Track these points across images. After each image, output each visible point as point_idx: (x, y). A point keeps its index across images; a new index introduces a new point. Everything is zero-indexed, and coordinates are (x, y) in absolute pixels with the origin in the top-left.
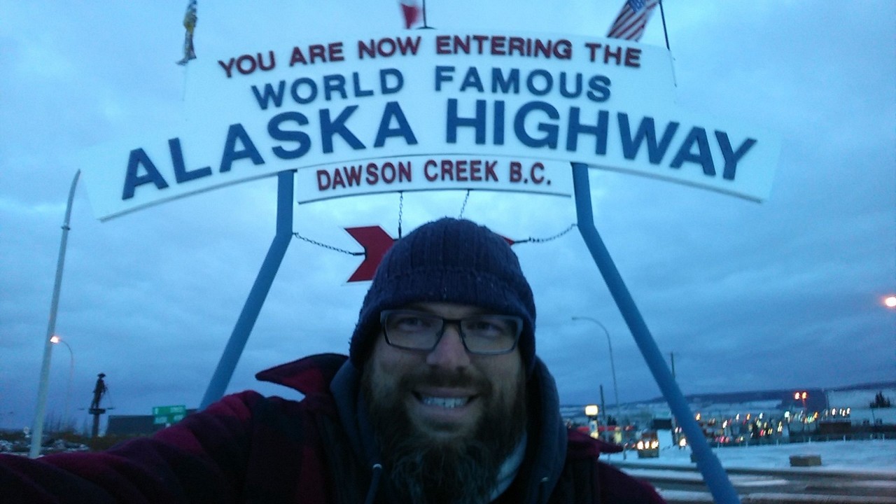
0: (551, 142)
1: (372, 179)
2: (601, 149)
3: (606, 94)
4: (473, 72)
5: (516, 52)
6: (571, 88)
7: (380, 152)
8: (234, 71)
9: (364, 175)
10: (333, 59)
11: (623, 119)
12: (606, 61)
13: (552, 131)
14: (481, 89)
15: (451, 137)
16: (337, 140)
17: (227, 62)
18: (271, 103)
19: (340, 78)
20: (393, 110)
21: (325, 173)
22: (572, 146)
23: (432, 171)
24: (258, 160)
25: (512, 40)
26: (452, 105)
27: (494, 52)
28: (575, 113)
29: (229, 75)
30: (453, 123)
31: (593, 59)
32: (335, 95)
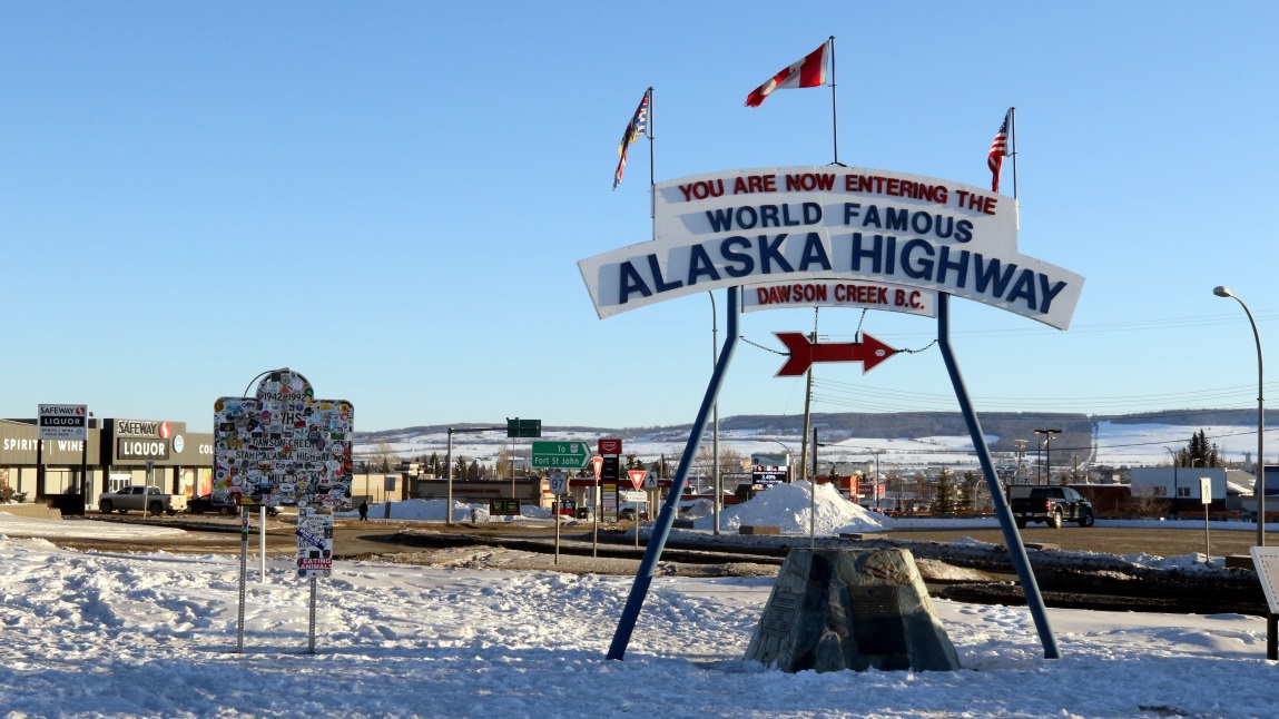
0: (926, 275)
1: (798, 296)
2: (961, 283)
3: (969, 237)
4: (873, 209)
5: (906, 193)
6: (944, 229)
7: (803, 274)
8: (692, 194)
9: (792, 294)
10: (767, 190)
11: (978, 257)
12: (971, 207)
13: (929, 264)
14: (878, 225)
15: (856, 266)
16: (773, 263)
17: (686, 187)
18: (722, 227)
19: (774, 208)
20: (813, 239)
21: (765, 290)
22: (941, 279)
23: (842, 293)
24: (715, 276)
25: (903, 182)
26: (857, 238)
27: (889, 192)
28: (945, 250)
29: (688, 199)
30: (857, 253)
31: (961, 204)
32: (770, 222)
